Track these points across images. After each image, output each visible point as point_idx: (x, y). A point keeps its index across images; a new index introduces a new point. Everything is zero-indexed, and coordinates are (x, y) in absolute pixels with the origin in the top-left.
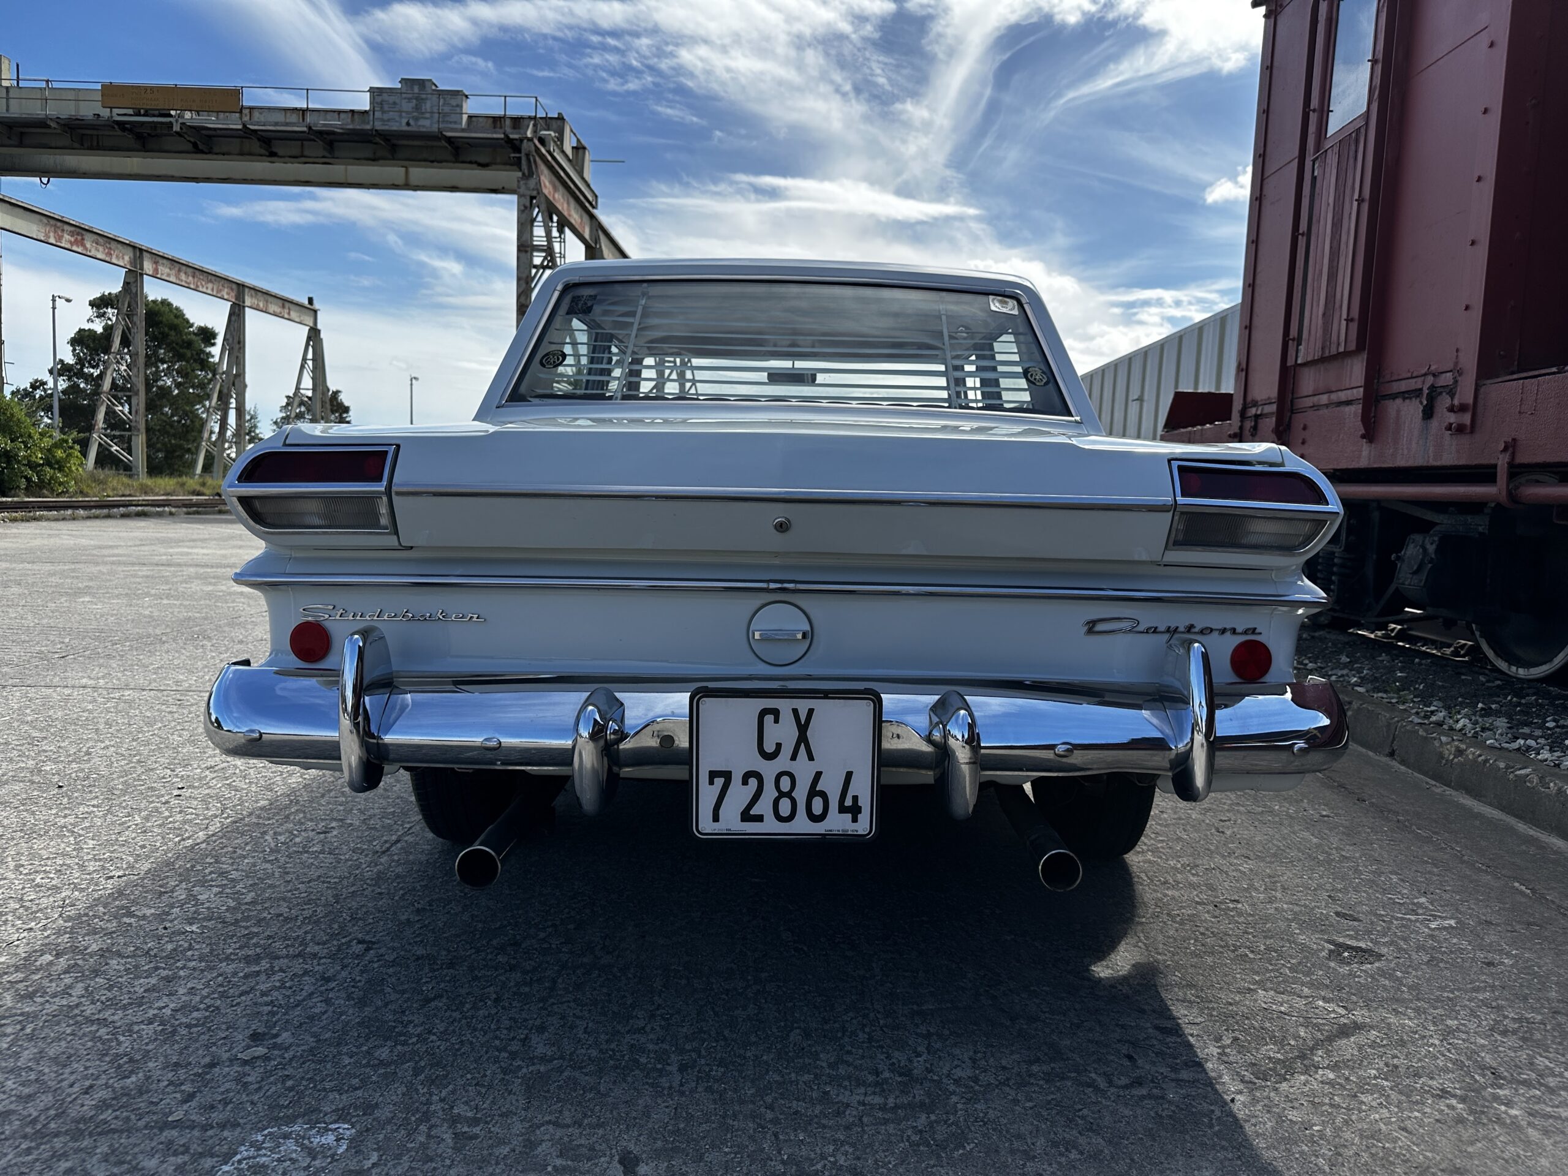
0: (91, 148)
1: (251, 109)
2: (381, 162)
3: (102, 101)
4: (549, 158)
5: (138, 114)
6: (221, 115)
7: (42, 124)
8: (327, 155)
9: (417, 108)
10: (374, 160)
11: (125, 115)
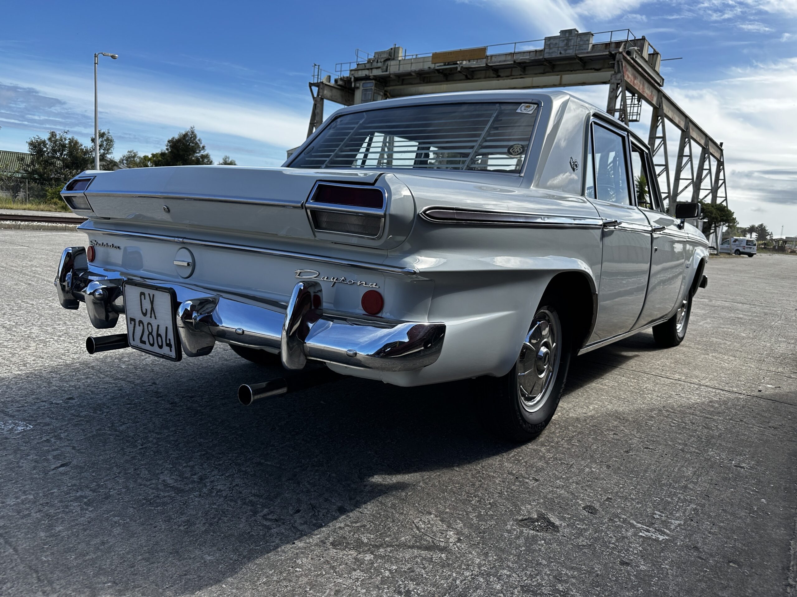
0: (427, 82)
1: (491, 56)
2: (547, 74)
3: (432, 61)
4: (632, 62)
5: (445, 65)
6: (479, 61)
7: (409, 74)
8: (522, 73)
9: (567, 45)
10: (543, 73)
11: (440, 66)
